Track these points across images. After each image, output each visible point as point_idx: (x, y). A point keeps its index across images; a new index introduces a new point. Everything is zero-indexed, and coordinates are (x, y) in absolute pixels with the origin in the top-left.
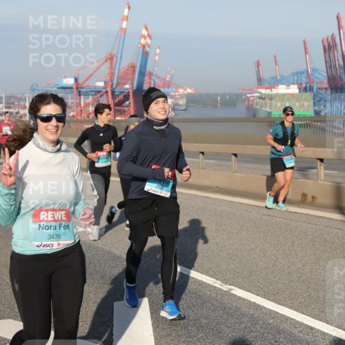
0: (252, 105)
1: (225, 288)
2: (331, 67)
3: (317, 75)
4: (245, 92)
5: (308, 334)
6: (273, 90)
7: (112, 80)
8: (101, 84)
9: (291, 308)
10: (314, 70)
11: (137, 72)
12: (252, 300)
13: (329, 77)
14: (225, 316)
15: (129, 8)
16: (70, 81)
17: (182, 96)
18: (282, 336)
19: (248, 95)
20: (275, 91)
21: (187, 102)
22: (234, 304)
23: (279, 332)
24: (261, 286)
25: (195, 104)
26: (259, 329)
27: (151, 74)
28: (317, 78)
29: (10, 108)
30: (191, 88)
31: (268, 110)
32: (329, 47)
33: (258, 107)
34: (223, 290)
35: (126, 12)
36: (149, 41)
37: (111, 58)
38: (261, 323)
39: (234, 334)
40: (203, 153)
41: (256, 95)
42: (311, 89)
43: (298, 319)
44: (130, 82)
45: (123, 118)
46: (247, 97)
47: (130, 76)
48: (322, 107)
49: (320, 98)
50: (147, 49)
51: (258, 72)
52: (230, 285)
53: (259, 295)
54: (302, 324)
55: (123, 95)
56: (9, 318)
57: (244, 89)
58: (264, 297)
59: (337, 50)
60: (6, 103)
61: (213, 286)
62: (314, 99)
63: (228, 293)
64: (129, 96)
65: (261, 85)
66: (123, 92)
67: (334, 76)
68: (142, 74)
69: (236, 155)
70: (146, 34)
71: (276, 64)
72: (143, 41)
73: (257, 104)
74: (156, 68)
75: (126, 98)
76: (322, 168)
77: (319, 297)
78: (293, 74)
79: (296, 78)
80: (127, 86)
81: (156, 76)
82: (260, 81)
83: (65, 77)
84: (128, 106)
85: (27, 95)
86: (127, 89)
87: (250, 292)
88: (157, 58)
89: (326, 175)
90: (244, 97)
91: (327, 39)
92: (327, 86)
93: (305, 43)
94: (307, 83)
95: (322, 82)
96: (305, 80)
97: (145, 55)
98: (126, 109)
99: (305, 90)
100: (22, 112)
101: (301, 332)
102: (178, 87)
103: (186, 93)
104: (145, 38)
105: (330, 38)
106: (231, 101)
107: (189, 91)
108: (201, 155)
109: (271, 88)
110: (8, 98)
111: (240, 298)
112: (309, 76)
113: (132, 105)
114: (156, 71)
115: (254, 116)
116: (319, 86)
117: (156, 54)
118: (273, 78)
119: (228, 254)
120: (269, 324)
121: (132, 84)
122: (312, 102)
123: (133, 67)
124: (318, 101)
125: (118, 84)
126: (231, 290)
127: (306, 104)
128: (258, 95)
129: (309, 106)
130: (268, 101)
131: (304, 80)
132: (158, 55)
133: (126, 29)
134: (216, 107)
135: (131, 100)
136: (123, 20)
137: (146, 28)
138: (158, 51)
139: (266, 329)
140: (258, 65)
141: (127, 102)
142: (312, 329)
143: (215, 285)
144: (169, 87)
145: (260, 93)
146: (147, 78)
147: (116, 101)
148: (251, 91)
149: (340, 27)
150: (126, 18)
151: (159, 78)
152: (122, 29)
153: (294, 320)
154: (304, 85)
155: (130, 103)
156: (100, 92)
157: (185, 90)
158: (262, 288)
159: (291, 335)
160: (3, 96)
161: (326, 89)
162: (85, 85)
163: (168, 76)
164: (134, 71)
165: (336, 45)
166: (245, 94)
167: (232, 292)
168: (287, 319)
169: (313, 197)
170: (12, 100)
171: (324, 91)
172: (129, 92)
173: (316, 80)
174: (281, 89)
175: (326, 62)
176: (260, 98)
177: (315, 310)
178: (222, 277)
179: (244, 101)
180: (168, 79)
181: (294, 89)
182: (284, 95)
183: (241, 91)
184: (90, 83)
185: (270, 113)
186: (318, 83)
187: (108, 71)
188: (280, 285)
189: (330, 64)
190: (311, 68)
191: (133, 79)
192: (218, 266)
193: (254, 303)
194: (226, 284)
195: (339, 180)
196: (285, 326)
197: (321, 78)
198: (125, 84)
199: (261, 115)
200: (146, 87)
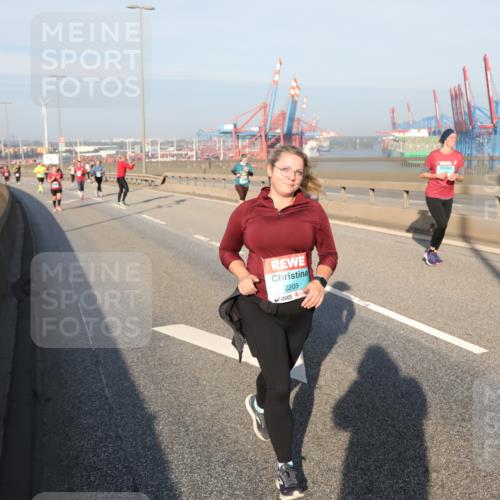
0: (388, 147)
1: (363, 304)
2: (457, 114)
3: (445, 120)
6: (406, 133)
7: (265, 125)
8: (257, 129)
9: (420, 321)
10: (442, 116)
11: (287, 119)
13: (455, 122)
15: (281, 63)
16: (229, 127)
17: (325, 139)
18: (411, 344)
19: (384, 138)
20: (407, 135)
21: (331, 144)
22: (371, 318)
23: (409, 341)
25: (338, 146)
26: (391, 338)
27: (299, 120)
29: (180, 150)
30: (333, 131)
31: (401, 151)
32: (456, 96)
33: (393, 149)
34: (360, 306)
35: (278, 66)
36: (297, 91)
37: (265, 107)
38: (393, 333)
39: (370, 342)
40: (344, 188)
41: (390, 138)
44: (281, 127)
46: (383, 140)
47: (281, 122)
50: (296, 98)
51: (393, 118)
52: (367, 301)
55: (274, 138)
56: (181, 323)
57: (380, 133)
58: (396, 311)
60: (178, 146)
64: (280, 139)
65: (395, 129)
66: (275, 136)
67: (460, 121)
68: (292, 119)
69: (373, 190)
70: (295, 86)
71: (409, 110)
72: (292, 92)
73: (392, 146)
74: (303, 115)
75: (278, 140)
78: (423, 120)
79: (426, 123)
80: (278, 131)
81: (303, 122)
82: (394, 125)
83: (226, 123)
85: (194, 140)
86: (279, 133)
87: (384, 307)
88: (304, 106)
90: (379, 140)
91: (454, 89)
93: (434, 92)
94: (436, 128)
97: (294, 103)
99: (434, 133)
100: (190, 154)
102: (322, 131)
103: (329, 136)
104: (294, 89)
105: (457, 89)
106: (368, 143)
107: (332, 134)
109: (403, 131)
110: (178, 142)
112: (438, 122)
114: (303, 117)
115: (389, 156)
118: (406, 123)
120: (400, 334)
121: (283, 129)
123: (284, 114)
125: (271, 129)
126: (368, 305)
128: (392, 137)
130: (401, 143)
131: (433, 125)
132: (306, 103)
133: (277, 81)
134: (355, 148)
135: (282, 142)
136: (275, 74)
137: (295, 80)
138: (305, 100)
139: (397, 338)
140: (393, 112)
142: (437, 339)
144: (314, 131)
145: (394, 136)
146: (295, 124)
147: (269, 143)
149: (465, 78)
150: (278, 72)
151: (305, 123)
152: (274, 81)
153: (422, 331)
154: (433, 130)
156: (254, 136)
157: (329, 133)
158: (394, 304)
159: (419, 343)
160: (175, 140)
162: (243, 129)
163: (314, 121)
164: (284, 118)
165: (462, 95)
166: (381, 138)
167: (368, 307)
168: (415, 330)
170: (182, 144)
172: (280, 136)
174: (413, 133)
176: (395, 140)
179: (380, 143)
180: (313, 124)
181: (424, 133)
182: (415, 138)
183: (378, 135)
184: (247, 128)
185: (402, 154)
187: (262, 118)
188: (410, 302)
189: (456, 111)
190: (440, 115)
191: (283, 124)
193: (388, 317)
194: (364, 300)
195: (464, 213)
196: (414, 336)
198: (277, 129)
199: (395, 155)
200: (294, 131)
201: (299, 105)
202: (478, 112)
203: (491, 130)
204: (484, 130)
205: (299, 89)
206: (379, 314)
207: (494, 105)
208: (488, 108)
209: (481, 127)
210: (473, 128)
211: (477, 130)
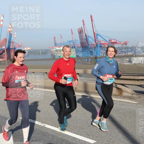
0: (53, 54)
1: (42, 125)
2: (81, 39)
4: (50, 49)
5: (73, 141)
6: (61, 48)
12: (53, 129)
13: (81, 43)
14: (42, 136)
15: (3, 17)
18: (64, 142)
19: (51, 50)
22: (46, 131)
23: (63, 141)
24: (56, 123)
25: (31, 54)
26: (55, 140)
27: (13, 42)
28: (77, 43)
31: (59, 55)
32: (81, 32)
33: (55, 54)
34: (42, 126)
35: (2, 18)
36: (12, 29)
38: (56, 138)
39: (46, 143)
40: (34, 73)
41: (54, 50)
42: (75, 47)
43: (70, 135)
44: (5, 45)
45: (3, 60)
46: (51, 51)
47: (5, 43)
48: (79, 54)
49: (78, 51)
50: (11, 32)
51: (55, 41)
52: (44, 124)
53: (55, 127)
54: (71, 137)
55: (2, 51)
57: (50, 48)
59: (83, 33)
61: (38, 125)
62: (76, 51)
63: (44, 127)
64: (5, 51)
65: (56, 46)
66: (2, 50)
67: (83, 42)
68: (10, 42)
69: (46, 73)
70: (10, 27)
71: (61, 38)
72: (9, 30)
73: (55, 53)
74: (15, 40)
75: (4, 52)
76: (79, 77)
77: (78, 126)
78: (68, 42)
79: (69, 43)
80: (4, 47)
81: (15, 43)
82: (56, 44)
84: (4, 55)
86: (4, 48)
87: (52, 126)
88: (15, 36)
89: (80, 79)
90: (50, 51)
91: (80, 29)
92: (80, 46)
93: (71, 30)
94: (73, 45)
95: (79, 45)
96: (72, 44)
97: (11, 35)
98: (4, 56)
101: (71, 140)
102: (24, 47)
103: (27, 49)
104: (10, 28)
105: (80, 28)
106: (45, 52)
107: (29, 49)
108: (33, 73)
111: (48, 129)
112: (74, 42)
113: (6, 55)
114: (15, 41)
115: (54, 58)
116: (77, 46)
117: (15, 35)
118: (61, 43)
119: (44, 111)
120: (59, 138)
121: (6, 46)
122: (75, 52)
123: (6, 40)
124: (78, 52)
126: (45, 125)
127: (73, 53)
128: (55, 50)
129: (74, 54)
130: (59, 52)
132: (16, 35)
133: (2, 25)
134: (39, 54)
135: (6, 53)
136: (1, 21)
137: (11, 25)
138: (16, 33)
139: (58, 140)
140: (55, 39)
141: (4, 54)
142: (75, 138)
143: (39, 124)
145: (56, 49)
146: (11, 44)
148: (52, 48)
149: (84, 25)
150: (2, 21)
151: (16, 44)
152: (0, 25)
153: (69, 135)
154: (72, 46)
155: (5, 54)
157: (27, 48)
158: (56, 124)
159: (67, 141)
161: (80, 47)
163: (20, 43)
164: (6, 41)
165: (83, 31)
166: (50, 50)
167: (45, 126)
169: (76, 88)
171: (79, 48)
172: (4, 50)
173: (76, 44)
175: (80, 37)
176: (56, 51)
177: (76, 131)
178: (42, 121)
179: (50, 52)
180: (20, 44)
183: (48, 49)
185: (60, 56)
186: (77, 45)
190: (74, 39)
192: (40, 116)
193: (54, 130)
194: (43, 123)
195: (85, 81)
197: (78, 43)
198: (3, 46)
199: (57, 57)
200: (11, 47)
201: (12, 35)
202: (90, 38)
203: (95, 46)
204: (92, 46)
205: (12, 28)
206: (50, 129)
207: (96, 35)
208: (94, 37)
209: (92, 45)
210: (88, 45)
211: (90, 46)
